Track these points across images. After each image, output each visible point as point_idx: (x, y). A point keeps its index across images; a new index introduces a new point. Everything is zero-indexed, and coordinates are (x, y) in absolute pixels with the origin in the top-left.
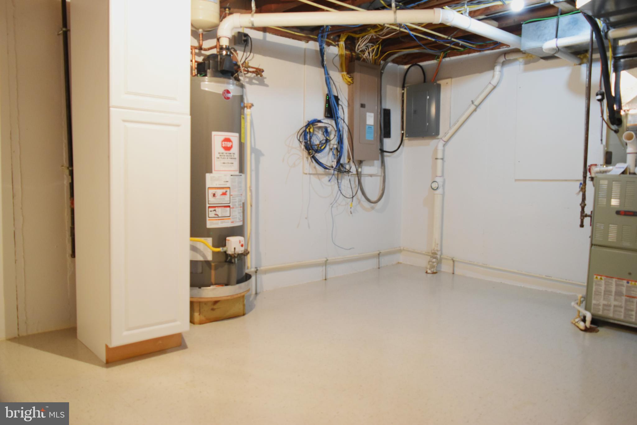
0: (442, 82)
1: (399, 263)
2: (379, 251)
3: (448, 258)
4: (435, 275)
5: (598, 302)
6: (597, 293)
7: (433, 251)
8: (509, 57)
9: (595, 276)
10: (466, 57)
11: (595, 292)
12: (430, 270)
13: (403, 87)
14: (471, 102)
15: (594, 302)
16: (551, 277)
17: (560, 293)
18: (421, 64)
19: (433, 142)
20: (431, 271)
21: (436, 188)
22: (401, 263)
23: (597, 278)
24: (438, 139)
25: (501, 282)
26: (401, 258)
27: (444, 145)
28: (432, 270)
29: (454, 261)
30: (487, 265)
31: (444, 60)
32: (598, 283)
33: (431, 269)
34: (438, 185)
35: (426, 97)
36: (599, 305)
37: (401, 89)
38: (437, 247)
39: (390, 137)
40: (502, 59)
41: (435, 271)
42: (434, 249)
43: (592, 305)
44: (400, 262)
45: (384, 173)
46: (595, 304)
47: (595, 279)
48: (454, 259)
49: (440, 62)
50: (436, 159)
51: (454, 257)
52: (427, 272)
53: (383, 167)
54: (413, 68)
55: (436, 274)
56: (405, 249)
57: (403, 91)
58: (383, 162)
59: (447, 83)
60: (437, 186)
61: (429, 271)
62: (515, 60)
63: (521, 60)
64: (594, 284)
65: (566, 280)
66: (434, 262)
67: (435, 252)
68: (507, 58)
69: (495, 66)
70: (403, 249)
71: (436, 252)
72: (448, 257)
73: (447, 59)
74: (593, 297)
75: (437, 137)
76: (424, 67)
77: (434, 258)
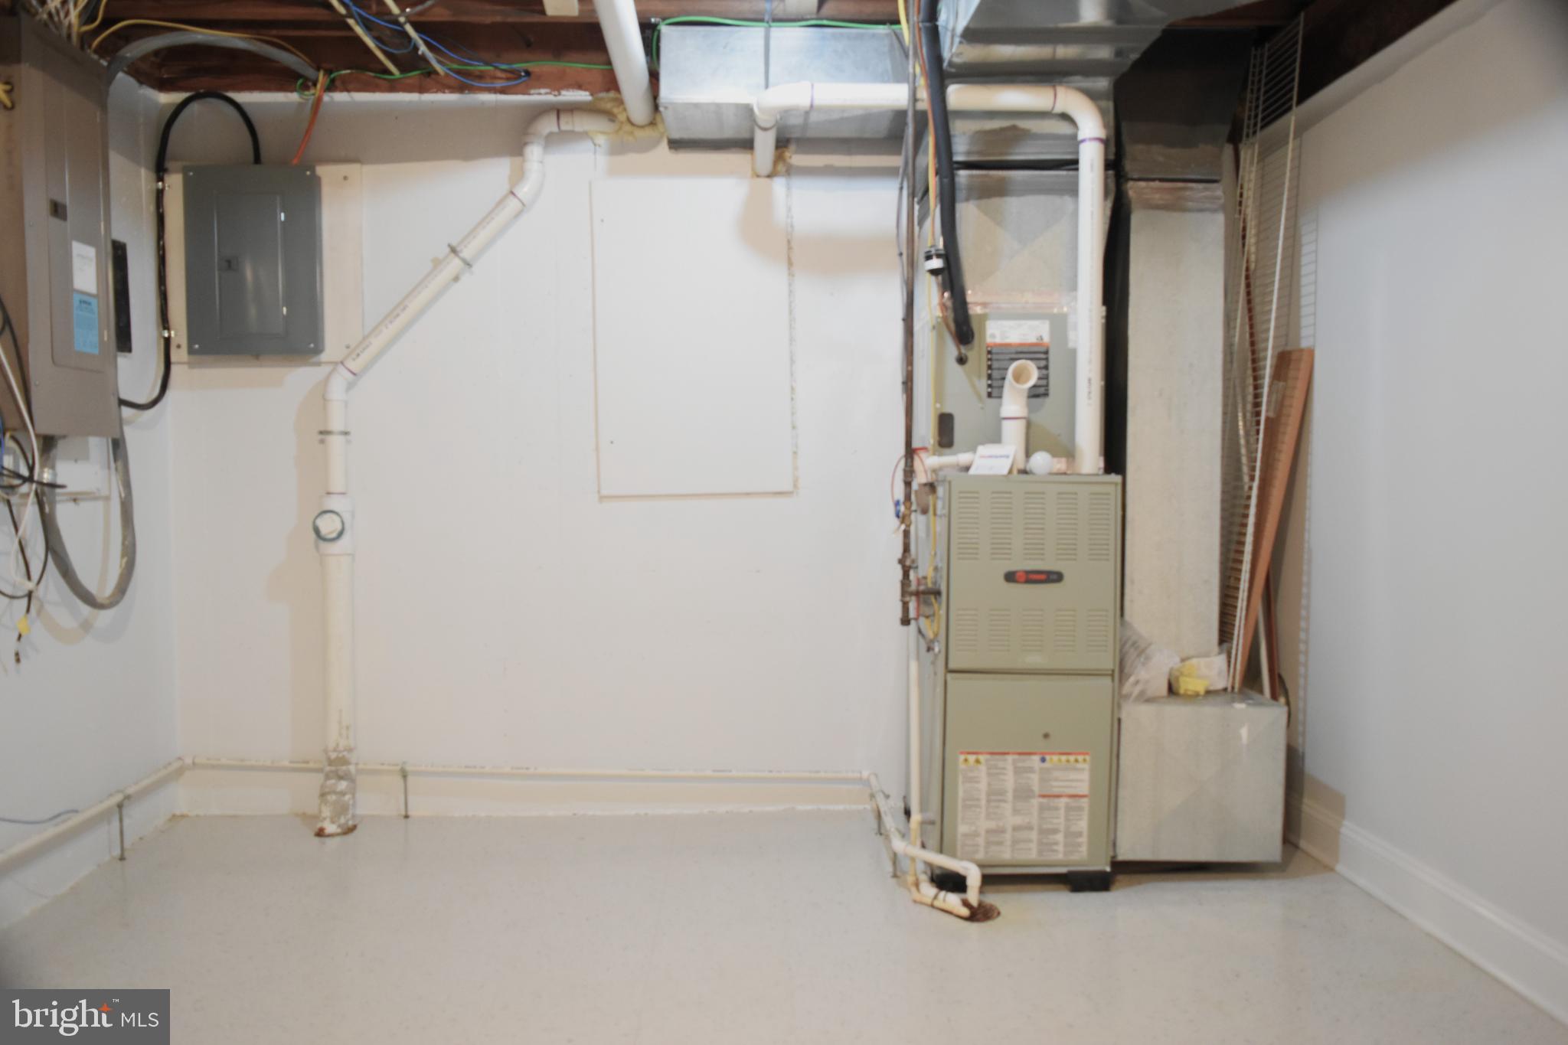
0: (326, 172)
1: (174, 818)
2: (118, 791)
3: (385, 767)
4: (350, 837)
5: (973, 828)
6: (968, 803)
7: (333, 755)
8: (568, 123)
9: (962, 757)
10: (410, 102)
11: (964, 800)
12: (333, 822)
13: (160, 170)
14: (448, 250)
15: (962, 829)
16: (730, 771)
17: (751, 812)
18: (242, 97)
19: (298, 378)
20: (339, 826)
21: (334, 535)
22: (183, 816)
23: (966, 760)
24: (319, 364)
25: (575, 814)
26: (181, 798)
27: (350, 386)
28: (342, 820)
29: (404, 775)
30: (527, 769)
31: (327, 98)
32: (971, 775)
33: (339, 818)
34: (343, 523)
35: (275, 216)
36: (976, 834)
37: (153, 176)
38: (348, 737)
39: (130, 350)
40: (548, 125)
41: (351, 823)
42: (338, 745)
43: (959, 837)
44: (178, 813)
45: (127, 485)
46: (965, 835)
47: (962, 766)
48: (408, 768)
49: (319, 100)
50: (324, 433)
51: (404, 763)
52: (320, 833)
53: (120, 463)
54: (195, 107)
55: (356, 832)
56: (197, 761)
57: (160, 184)
58: (118, 446)
59: (345, 178)
60: (339, 527)
61: (330, 828)
62: (585, 135)
63: (601, 140)
64: (960, 779)
65: (771, 771)
66: (343, 794)
67: (341, 755)
68: (564, 127)
69: (526, 144)
70: (194, 763)
71: (345, 753)
72: (383, 764)
73: (340, 97)
74: (960, 815)
75: (315, 359)
76: (247, 109)
77: (341, 778)
